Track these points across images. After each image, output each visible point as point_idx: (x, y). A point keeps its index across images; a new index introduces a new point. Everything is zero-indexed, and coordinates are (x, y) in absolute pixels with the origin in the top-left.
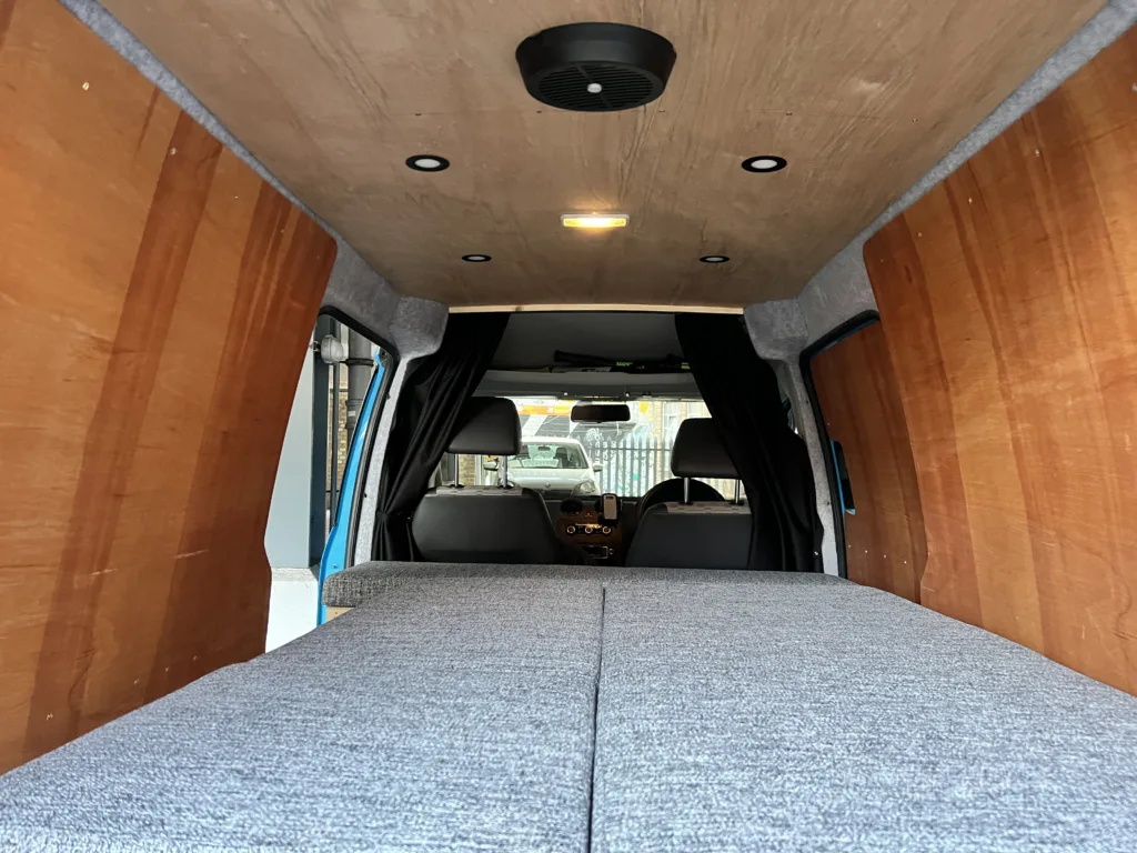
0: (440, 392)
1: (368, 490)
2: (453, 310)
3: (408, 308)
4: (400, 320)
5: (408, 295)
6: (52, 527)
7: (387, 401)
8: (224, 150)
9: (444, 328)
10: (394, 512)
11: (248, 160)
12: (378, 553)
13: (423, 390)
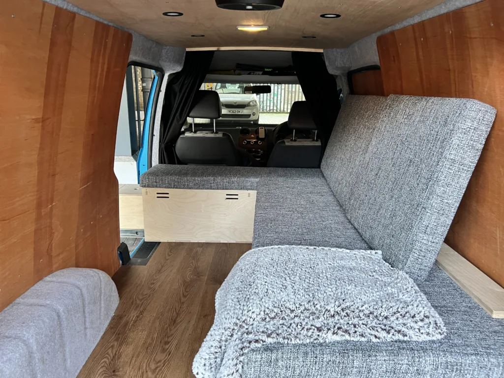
0: (184, 89)
1: (155, 133)
2: (188, 50)
3: (167, 51)
4: (164, 58)
5: (166, 46)
6: (30, 196)
7: (160, 93)
8: (77, 16)
9: (184, 58)
10: (167, 143)
11: (88, 15)
12: (162, 161)
13: (176, 87)
